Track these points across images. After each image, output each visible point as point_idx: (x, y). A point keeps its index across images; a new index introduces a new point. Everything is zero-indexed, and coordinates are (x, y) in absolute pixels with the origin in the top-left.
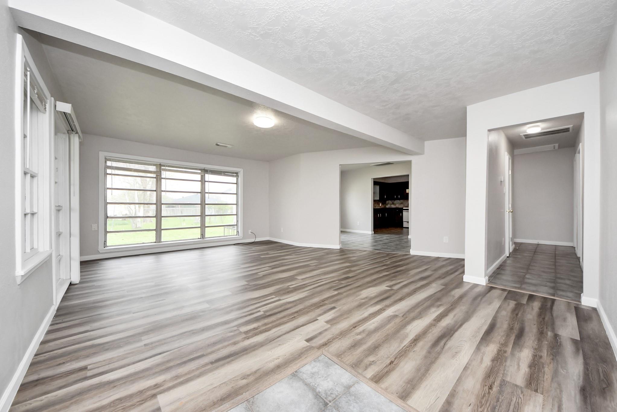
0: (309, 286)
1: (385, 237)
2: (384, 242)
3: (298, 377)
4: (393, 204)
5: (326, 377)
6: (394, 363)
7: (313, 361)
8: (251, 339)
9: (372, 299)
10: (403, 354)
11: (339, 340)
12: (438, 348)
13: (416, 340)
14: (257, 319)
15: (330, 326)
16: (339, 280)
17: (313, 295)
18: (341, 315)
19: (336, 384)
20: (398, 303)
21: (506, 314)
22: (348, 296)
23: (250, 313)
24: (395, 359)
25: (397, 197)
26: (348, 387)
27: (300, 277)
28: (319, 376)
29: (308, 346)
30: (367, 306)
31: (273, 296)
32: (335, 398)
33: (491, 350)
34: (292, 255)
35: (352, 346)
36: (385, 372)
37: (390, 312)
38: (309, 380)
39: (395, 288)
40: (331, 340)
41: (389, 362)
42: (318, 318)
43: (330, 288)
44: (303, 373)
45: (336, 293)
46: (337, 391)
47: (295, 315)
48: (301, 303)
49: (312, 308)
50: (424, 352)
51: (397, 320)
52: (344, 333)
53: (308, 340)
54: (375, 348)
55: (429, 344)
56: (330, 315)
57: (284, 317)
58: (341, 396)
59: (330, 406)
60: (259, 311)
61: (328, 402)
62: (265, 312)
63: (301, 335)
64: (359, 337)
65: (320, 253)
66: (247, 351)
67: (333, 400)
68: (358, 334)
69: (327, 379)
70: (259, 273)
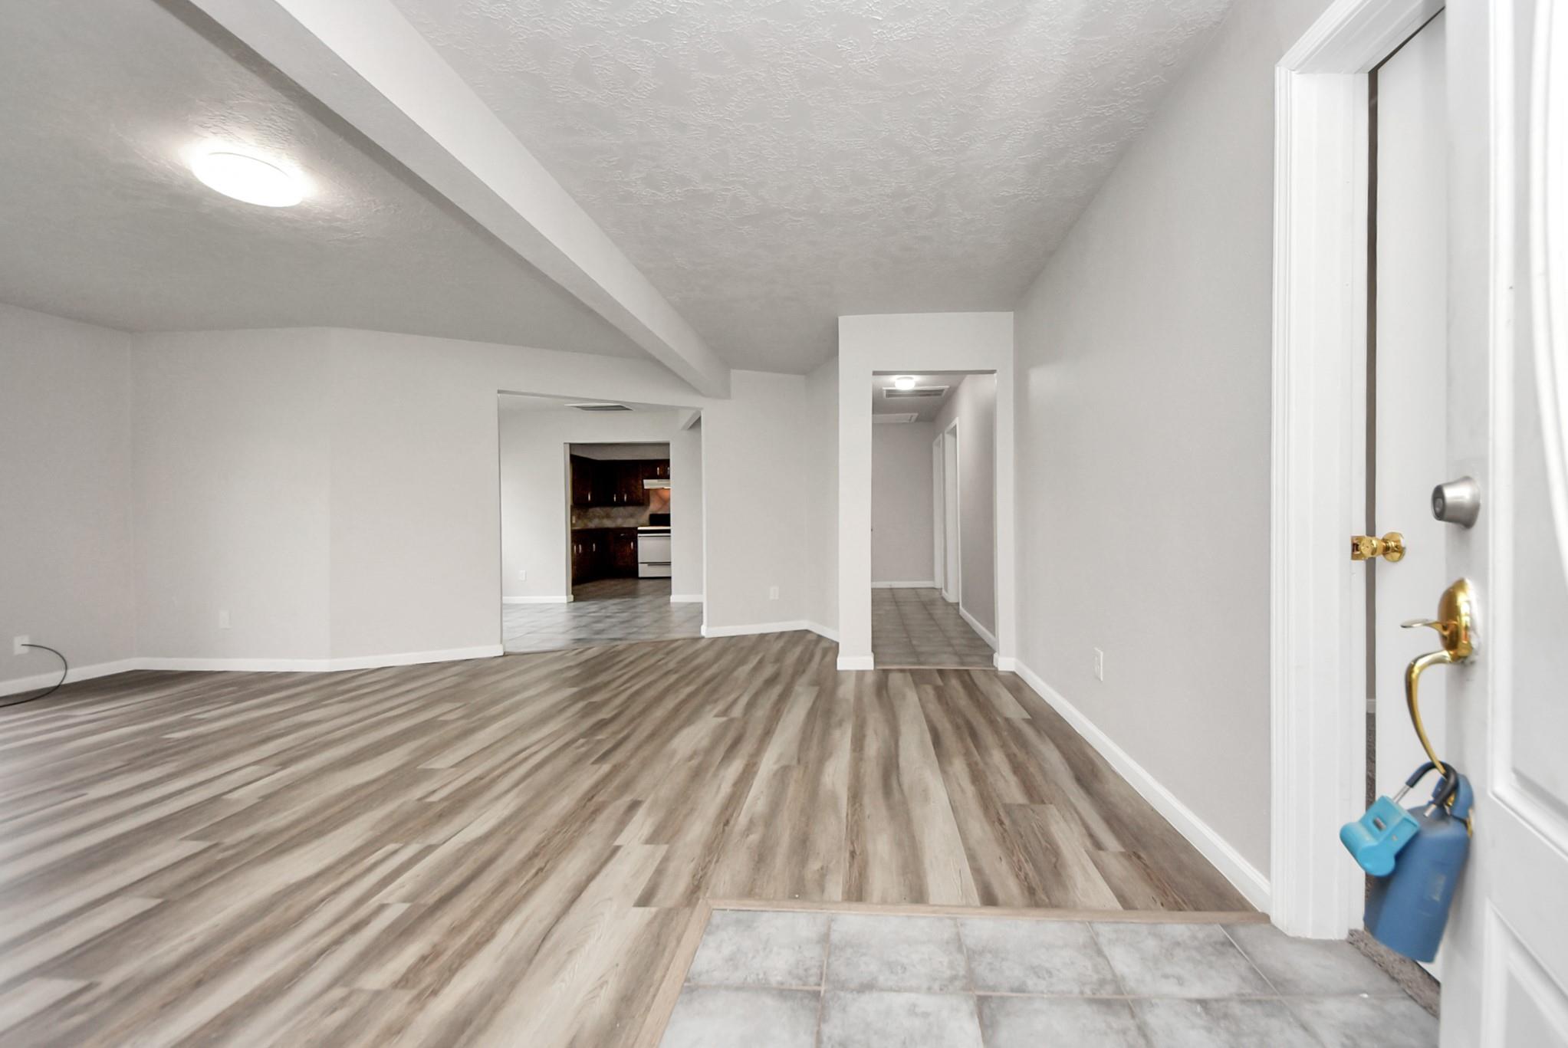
0: (499, 777)
1: (614, 607)
2: (621, 620)
3: (705, 987)
4: (608, 516)
5: (765, 949)
6: (858, 853)
7: (704, 936)
8: (447, 990)
9: (709, 751)
10: (855, 831)
11: (718, 864)
12: (897, 795)
13: (856, 796)
14: (402, 931)
15: (666, 847)
16: (583, 735)
17: (539, 794)
18: (671, 813)
19: (797, 948)
20: (769, 743)
21: (934, 707)
22: (645, 764)
23: (345, 925)
24: (852, 843)
25: (620, 498)
26: (825, 939)
27: (443, 762)
28: (750, 955)
29: (656, 917)
30: (712, 770)
31: (391, 847)
32: (821, 974)
33: (959, 766)
34: (326, 706)
35: (758, 862)
36: (857, 874)
37: (768, 764)
38: (737, 977)
39: (737, 711)
40: (701, 873)
41: (848, 855)
42: (617, 843)
43: (579, 761)
44: (707, 972)
45: (606, 767)
46: (812, 958)
47: (538, 863)
48: (523, 829)
49: (574, 828)
50: (883, 811)
51: (796, 774)
52: (715, 845)
53: (644, 901)
54: (803, 845)
55: (880, 795)
56: (641, 825)
57: (504, 884)
58: (828, 962)
59: (825, 991)
60: (382, 907)
61: (816, 988)
62: (412, 898)
63: (610, 899)
64: (754, 838)
65: (449, 679)
66: (475, 1024)
67: (821, 979)
68: (746, 833)
69: (771, 951)
70: (235, 795)
